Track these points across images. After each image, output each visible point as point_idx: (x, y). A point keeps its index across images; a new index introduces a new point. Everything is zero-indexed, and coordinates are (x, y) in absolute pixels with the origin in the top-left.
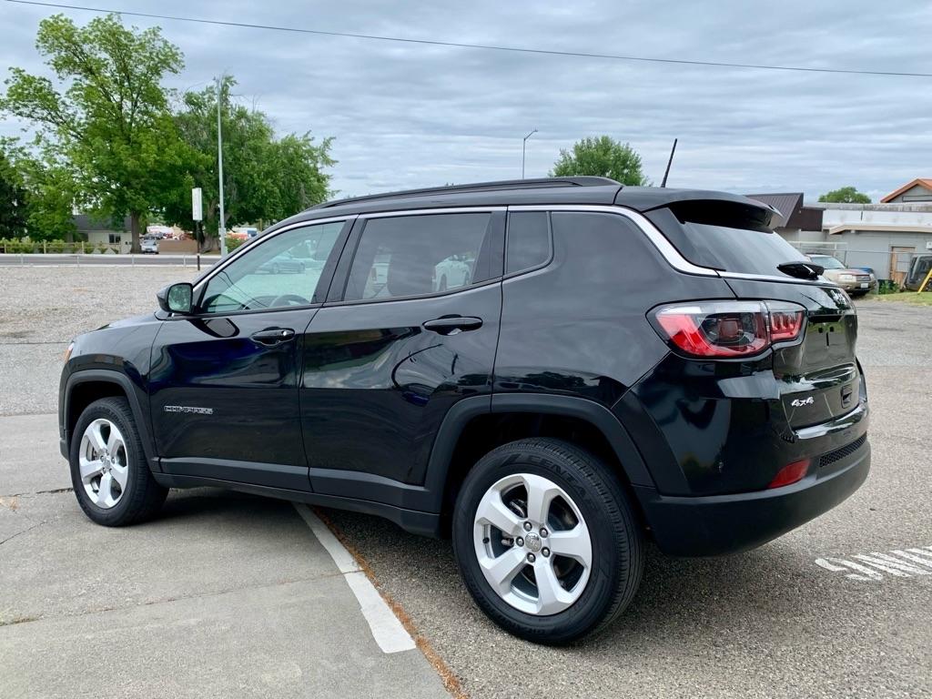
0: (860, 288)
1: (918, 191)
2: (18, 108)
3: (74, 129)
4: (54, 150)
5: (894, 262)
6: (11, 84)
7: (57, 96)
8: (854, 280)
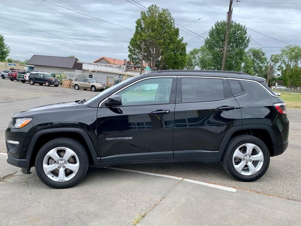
0: (103, 88)
1: (103, 61)
5: (108, 81)
8: (102, 86)
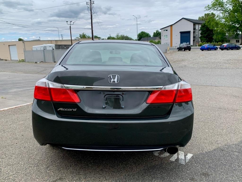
2: (214, 8)
3: (228, 12)
4: (222, 18)
6: (213, 3)
7: (224, 3)
